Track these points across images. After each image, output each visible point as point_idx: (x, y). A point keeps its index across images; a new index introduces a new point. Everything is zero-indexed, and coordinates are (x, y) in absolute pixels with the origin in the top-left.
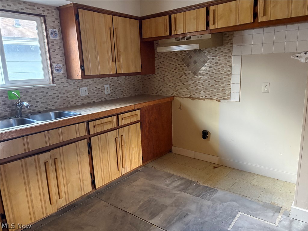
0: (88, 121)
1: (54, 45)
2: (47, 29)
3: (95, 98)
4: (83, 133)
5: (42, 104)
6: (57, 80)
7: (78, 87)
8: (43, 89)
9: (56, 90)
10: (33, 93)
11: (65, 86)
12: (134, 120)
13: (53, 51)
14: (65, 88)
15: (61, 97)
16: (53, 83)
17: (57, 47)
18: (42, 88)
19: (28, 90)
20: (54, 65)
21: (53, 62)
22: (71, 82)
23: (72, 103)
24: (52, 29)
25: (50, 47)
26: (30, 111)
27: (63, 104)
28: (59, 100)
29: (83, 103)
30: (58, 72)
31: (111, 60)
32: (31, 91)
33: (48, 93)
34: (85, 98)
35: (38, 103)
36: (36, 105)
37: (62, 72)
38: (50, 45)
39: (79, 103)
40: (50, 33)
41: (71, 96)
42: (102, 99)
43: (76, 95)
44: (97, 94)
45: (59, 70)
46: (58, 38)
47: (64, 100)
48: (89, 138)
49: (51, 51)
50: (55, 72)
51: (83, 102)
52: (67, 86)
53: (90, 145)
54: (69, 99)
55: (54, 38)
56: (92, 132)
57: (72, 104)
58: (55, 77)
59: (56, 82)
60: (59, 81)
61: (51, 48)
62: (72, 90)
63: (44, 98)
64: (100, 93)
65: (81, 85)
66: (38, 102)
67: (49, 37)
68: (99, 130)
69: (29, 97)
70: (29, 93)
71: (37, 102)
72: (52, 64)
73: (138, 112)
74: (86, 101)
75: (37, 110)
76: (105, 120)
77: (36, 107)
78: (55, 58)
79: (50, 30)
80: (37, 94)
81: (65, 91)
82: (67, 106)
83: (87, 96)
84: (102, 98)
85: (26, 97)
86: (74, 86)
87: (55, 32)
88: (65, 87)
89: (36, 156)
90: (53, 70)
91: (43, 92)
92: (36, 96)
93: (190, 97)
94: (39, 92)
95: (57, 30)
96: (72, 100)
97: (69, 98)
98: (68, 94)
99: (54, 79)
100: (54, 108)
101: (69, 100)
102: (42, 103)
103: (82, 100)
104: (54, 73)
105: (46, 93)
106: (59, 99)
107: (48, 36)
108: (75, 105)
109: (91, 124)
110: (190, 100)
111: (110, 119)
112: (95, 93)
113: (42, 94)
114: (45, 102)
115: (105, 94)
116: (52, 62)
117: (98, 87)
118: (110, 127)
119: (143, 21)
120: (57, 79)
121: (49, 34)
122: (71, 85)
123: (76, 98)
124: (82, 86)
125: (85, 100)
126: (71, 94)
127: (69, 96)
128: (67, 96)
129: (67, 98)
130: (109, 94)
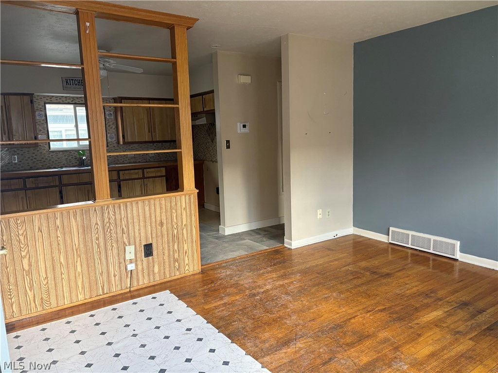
0: (118, 170)
1: (109, 122)
3: (140, 159)
13: (109, 126)
20: (109, 135)
24: (109, 112)
29: (129, 162)
31: (147, 132)
34: (132, 158)
37: (114, 139)
38: (106, 122)
39: (126, 161)
42: (147, 160)
45: (111, 138)
46: (112, 117)
48: (119, 181)
50: (109, 140)
53: (119, 186)
60: (111, 146)
61: (107, 124)
65: (128, 149)
67: (106, 117)
68: (127, 177)
73: (163, 169)
74: (132, 161)
76: (132, 171)
78: (110, 130)
79: (107, 113)
87: (111, 114)
88: (116, 149)
90: (108, 138)
93: (211, 161)
95: (112, 113)
103: (129, 159)
109: (121, 173)
111: (136, 171)
116: (107, 133)
118: (137, 176)
123: (124, 158)
127: (118, 156)
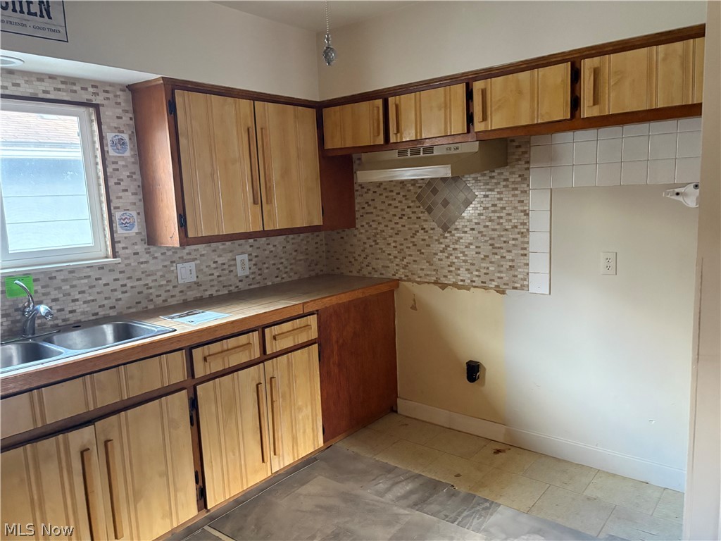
0: (190, 345)
1: (117, 170)
2: (104, 134)
3: (212, 286)
4: (179, 375)
5: (85, 305)
6: (124, 248)
7: (172, 262)
8: (89, 269)
9: (121, 272)
10: (63, 280)
11: (142, 260)
12: (303, 338)
13: (116, 184)
14: (142, 266)
15: (132, 287)
16: (115, 255)
17: (124, 174)
18: (88, 267)
19: (53, 275)
20: (118, 215)
21: (115, 208)
22: (156, 252)
23: (159, 301)
24: (114, 134)
25: (108, 174)
26: (56, 322)
27: (137, 303)
28: (126, 295)
29: (183, 300)
30: (126, 230)
31: (250, 200)
32: (60, 277)
33: (100, 279)
34: (190, 287)
35: (77, 303)
36: (70, 309)
37: (136, 230)
38: (109, 170)
39: (174, 299)
40: (109, 143)
41: (157, 284)
42: (231, 288)
43: (168, 282)
44: (218, 276)
45: (127, 225)
46: (128, 153)
47: (139, 293)
48: (191, 387)
49: (111, 183)
50: (120, 231)
51: (184, 298)
52: (146, 262)
53: (194, 404)
54: (151, 291)
55: (119, 153)
56: (199, 373)
57: (158, 303)
58: (119, 242)
59: (121, 252)
60: (127, 251)
61: (112, 177)
62: (158, 270)
63: (90, 291)
64: (225, 275)
65: (179, 258)
66: (77, 300)
67: (108, 152)
68: (216, 366)
69: (55, 289)
70: (54, 281)
71: (74, 301)
72: (113, 212)
73: (313, 320)
74: (191, 295)
75: (73, 318)
76: (232, 342)
77: (71, 312)
78: (121, 198)
79: (109, 136)
80: (74, 283)
81: (143, 273)
82: (146, 307)
83: (195, 283)
84: (231, 286)
85: (47, 290)
86: (163, 260)
88: (142, 263)
89: (61, 436)
90: (114, 225)
91: (89, 277)
92: (72, 287)
93: (436, 283)
94: (80, 278)
95: (126, 137)
96: (158, 293)
97: (151, 288)
98: (149, 281)
99: (116, 245)
100: (115, 314)
101: (151, 294)
102: (85, 302)
103: (181, 292)
104: (117, 232)
105: (96, 279)
106: (126, 292)
107: (106, 149)
108: (166, 304)
109: (197, 353)
110: (436, 288)
111: (243, 339)
112: (213, 274)
113: (86, 281)
114: (93, 301)
115: (237, 275)
116: (112, 208)
117: (220, 261)
118: (243, 358)
119: (325, 111)
120: (124, 246)
121: (107, 145)
122: (156, 258)
123: (168, 288)
124: (182, 260)
125: (188, 293)
126: (156, 280)
127: (150, 285)
128: (147, 285)
129: (147, 288)
130: (247, 277)
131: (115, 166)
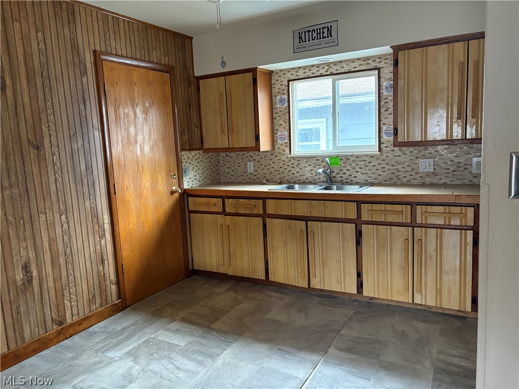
0: (360, 201)
4: (353, 215)
5: (362, 175)
6: (386, 147)
7: (416, 158)
8: (366, 157)
9: (382, 160)
10: (353, 161)
11: (396, 155)
13: (385, 110)
14: (396, 158)
15: (388, 169)
16: (380, 149)
18: (365, 156)
19: (349, 158)
20: (384, 128)
21: (383, 124)
22: (406, 150)
23: (405, 180)
24: (387, 83)
25: (381, 105)
26: (348, 181)
27: (390, 179)
28: (384, 173)
29: (422, 183)
30: (388, 137)
32: (352, 159)
33: (371, 162)
35: (358, 173)
36: (354, 176)
40: (384, 88)
41: (405, 170)
42: (464, 181)
43: (412, 169)
47: (392, 173)
49: (382, 110)
50: (384, 137)
51: (423, 181)
52: (399, 156)
54: (400, 173)
55: (389, 93)
56: (365, 217)
58: (384, 143)
59: (384, 149)
61: (383, 107)
62: (406, 162)
63: (365, 168)
65: (422, 155)
67: (383, 93)
68: (377, 218)
69: (349, 165)
70: (349, 161)
72: (382, 126)
74: (428, 180)
75: (355, 180)
76: (389, 207)
79: (384, 84)
80: (358, 163)
81: (396, 162)
82: (396, 182)
83: (433, 173)
85: (345, 165)
86: (410, 156)
87: (391, 85)
91: (365, 161)
92: (357, 165)
94: (361, 161)
96: (404, 175)
97: (400, 171)
98: (399, 167)
99: (382, 145)
100: (377, 182)
101: (400, 175)
102: (362, 174)
103: (421, 177)
104: (382, 138)
105: (369, 162)
108: (409, 183)
109: (365, 207)
112: (449, 169)
113: (363, 163)
114: (366, 173)
120: (386, 145)
121: (383, 89)
122: (406, 154)
124: (424, 157)
126: (404, 167)
128: (398, 169)
129: (398, 172)
131: (386, 101)
